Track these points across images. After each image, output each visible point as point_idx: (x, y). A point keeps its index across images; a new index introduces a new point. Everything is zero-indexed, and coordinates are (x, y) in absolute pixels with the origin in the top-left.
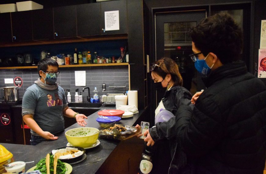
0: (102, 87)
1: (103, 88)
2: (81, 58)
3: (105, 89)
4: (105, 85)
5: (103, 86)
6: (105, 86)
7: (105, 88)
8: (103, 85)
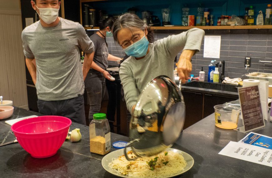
0: (244, 61)
1: (246, 63)
2: (252, 16)
3: (249, 65)
4: (249, 58)
5: (246, 60)
6: (250, 60)
7: (250, 63)
8: (247, 58)
